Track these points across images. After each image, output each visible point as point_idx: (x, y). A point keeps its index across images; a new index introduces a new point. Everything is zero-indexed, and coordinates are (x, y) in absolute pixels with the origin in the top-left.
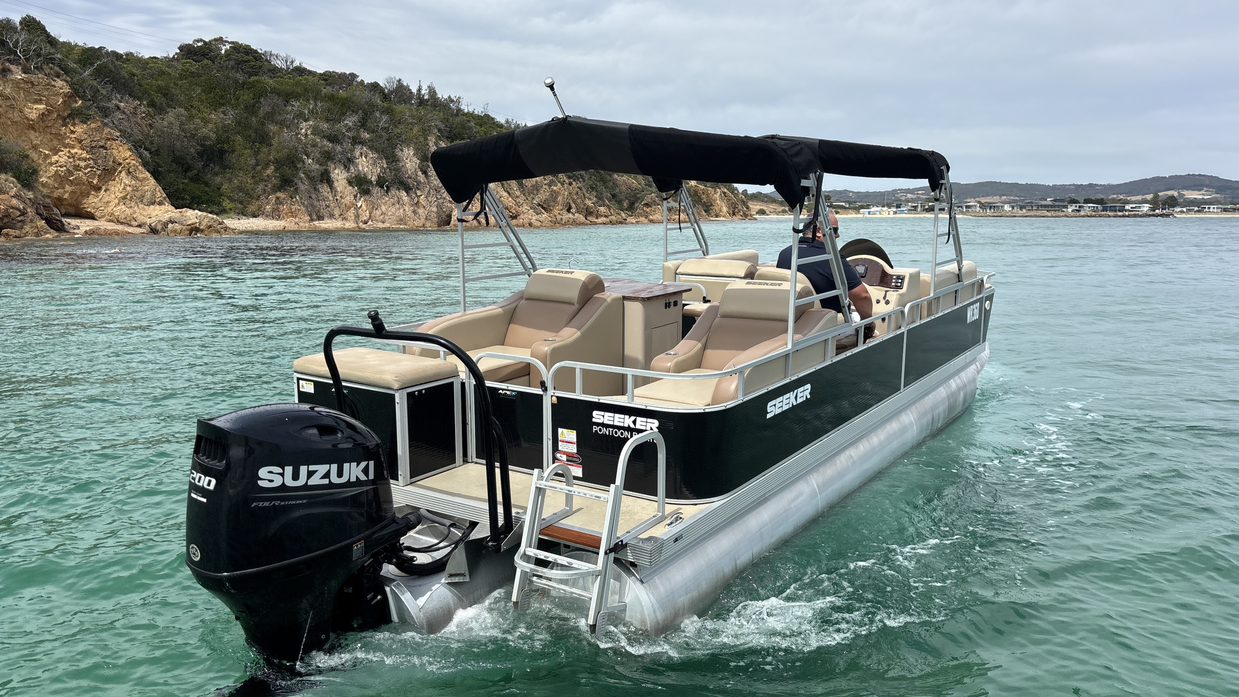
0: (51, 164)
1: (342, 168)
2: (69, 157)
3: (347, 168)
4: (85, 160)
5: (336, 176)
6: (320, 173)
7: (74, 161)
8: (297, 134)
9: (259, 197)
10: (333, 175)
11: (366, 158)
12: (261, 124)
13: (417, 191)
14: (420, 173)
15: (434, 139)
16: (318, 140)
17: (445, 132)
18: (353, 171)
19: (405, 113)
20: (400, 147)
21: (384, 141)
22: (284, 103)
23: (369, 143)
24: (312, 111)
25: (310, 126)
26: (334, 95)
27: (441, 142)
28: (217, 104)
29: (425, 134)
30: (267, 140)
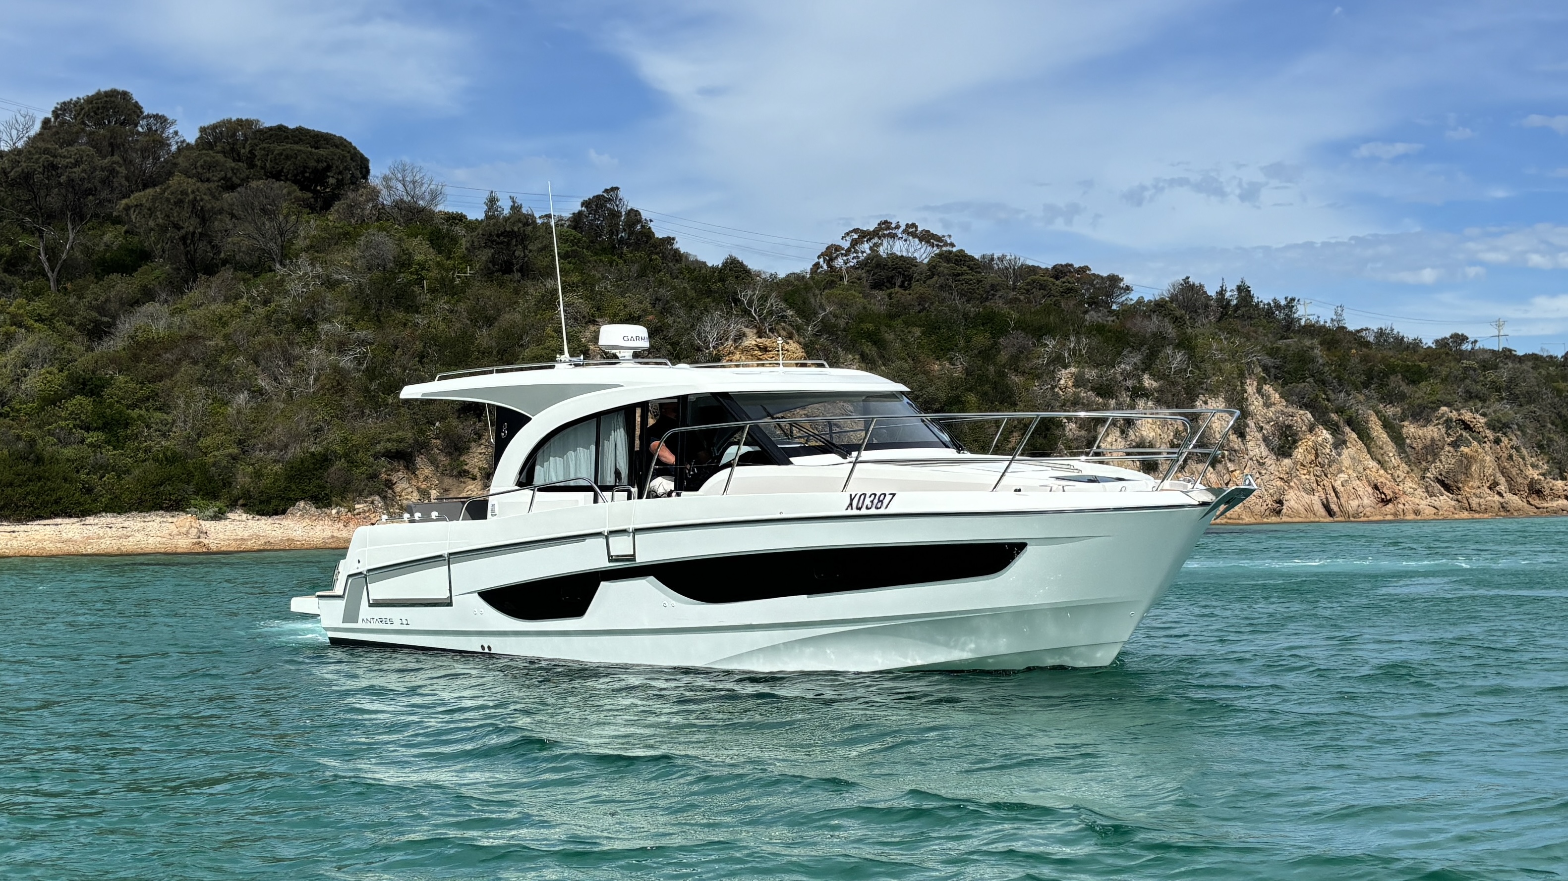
1: (1117, 434)
3: (1124, 434)
11: (1152, 417)
12: (1002, 375)
13: (1229, 465)
14: (1233, 437)
15: (1255, 383)
16: (1082, 394)
17: (1273, 371)
18: (1133, 437)
19: (1211, 346)
20: (1204, 399)
21: (1180, 391)
22: (1033, 343)
23: (1156, 395)
24: (1073, 353)
25: (1072, 374)
26: (1104, 326)
27: (1266, 387)
28: (942, 350)
29: (1242, 376)
30: (1010, 397)
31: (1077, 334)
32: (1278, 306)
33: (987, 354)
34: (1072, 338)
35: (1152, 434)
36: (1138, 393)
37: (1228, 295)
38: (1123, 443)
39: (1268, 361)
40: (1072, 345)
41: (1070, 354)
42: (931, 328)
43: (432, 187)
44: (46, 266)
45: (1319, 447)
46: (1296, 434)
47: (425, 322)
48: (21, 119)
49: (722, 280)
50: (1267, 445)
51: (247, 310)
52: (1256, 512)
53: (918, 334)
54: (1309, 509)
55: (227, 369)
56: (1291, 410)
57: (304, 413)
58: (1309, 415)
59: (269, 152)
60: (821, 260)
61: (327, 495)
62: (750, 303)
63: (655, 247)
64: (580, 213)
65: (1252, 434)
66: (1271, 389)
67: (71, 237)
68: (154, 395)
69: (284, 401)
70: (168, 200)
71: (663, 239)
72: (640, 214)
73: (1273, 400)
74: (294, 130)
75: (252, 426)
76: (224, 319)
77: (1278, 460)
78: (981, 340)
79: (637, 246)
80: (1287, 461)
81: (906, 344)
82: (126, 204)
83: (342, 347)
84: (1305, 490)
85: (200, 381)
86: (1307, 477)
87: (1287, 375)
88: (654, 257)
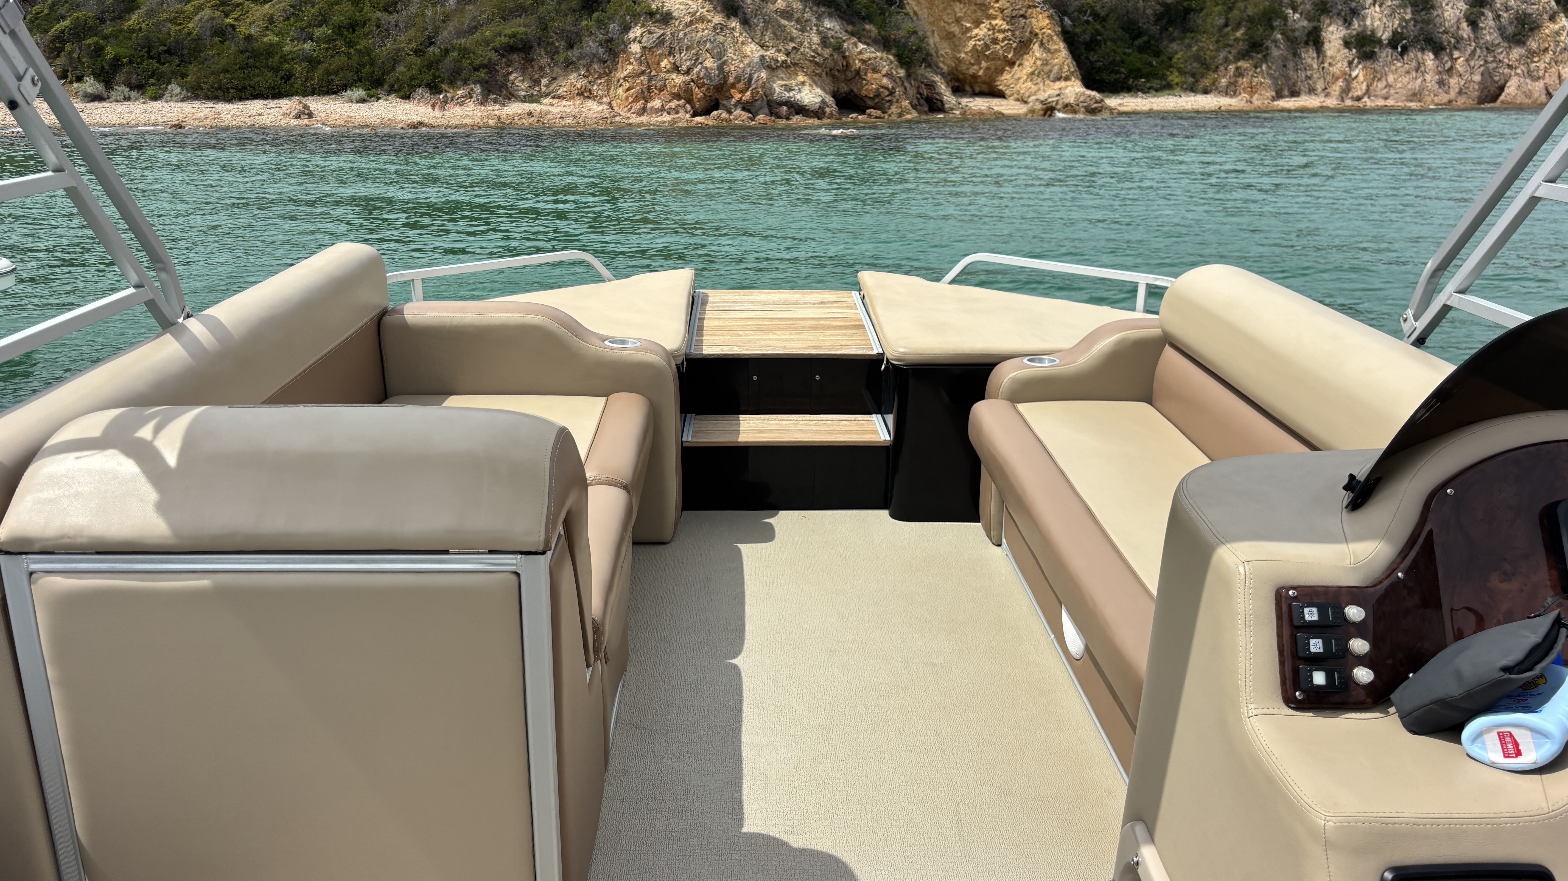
0: (971, 38)
1: (1340, 23)
2: (989, 30)
3: (1347, 23)
4: (1004, 31)
5: (1330, 35)
6: (1306, 31)
7: (994, 33)
9: (1217, 67)
10: (1324, 34)
13: (1454, 53)
14: (1465, 26)
35: (1377, 23)
38: (1344, 32)
46: (1535, 22)
50: (1501, 35)
61: (441, 82)
65: (1487, 22)
77: (1510, 48)
80: (1519, 49)
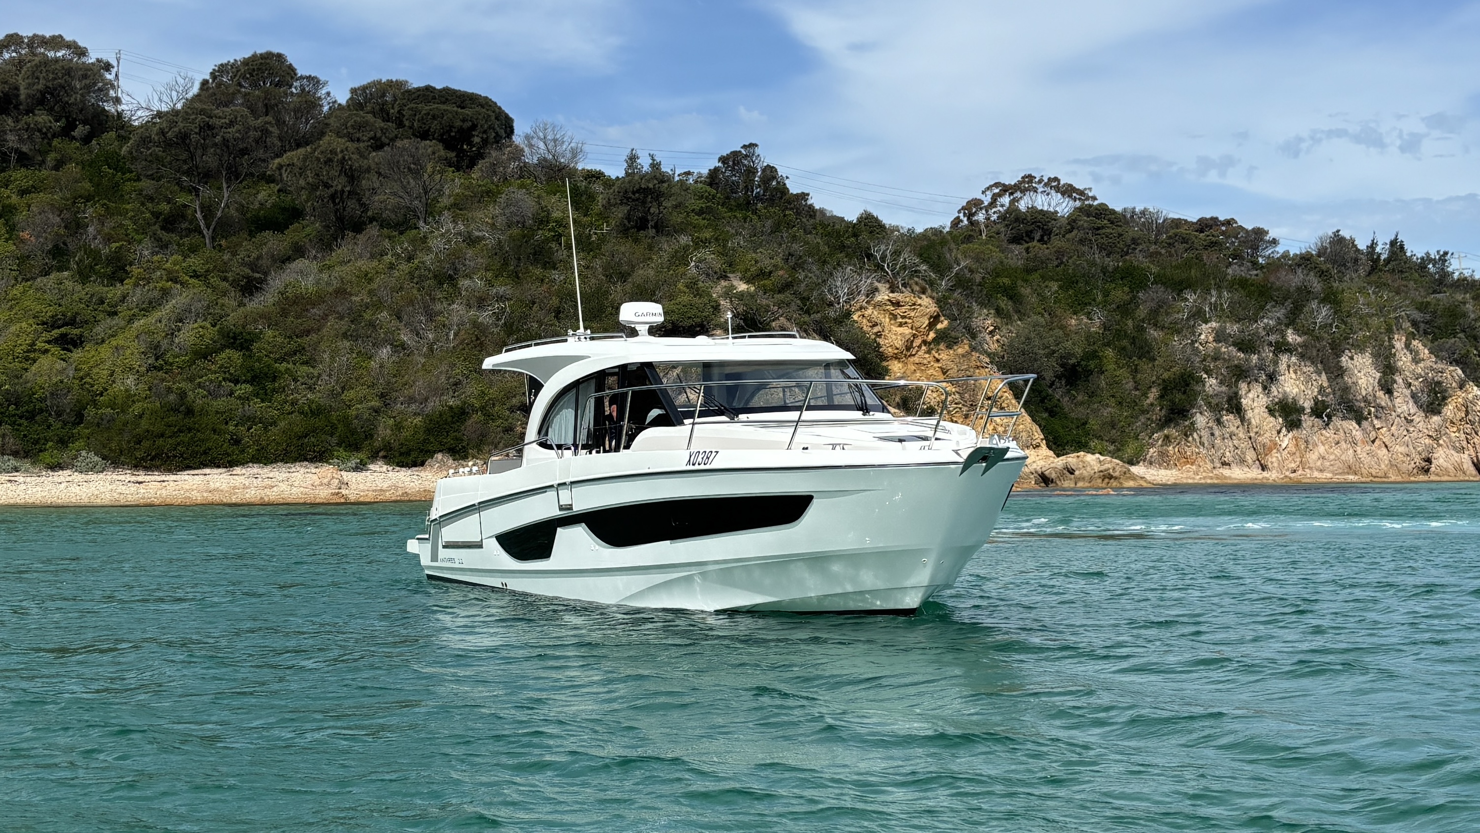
1: (1259, 389)
3: (1266, 389)
5: (1250, 402)
6: (1226, 398)
8: (1193, 342)
9: (1139, 435)
10: (1244, 401)
11: (1295, 372)
12: (1141, 329)
13: (1375, 422)
14: (1380, 394)
15: (1404, 339)
16: (1223, 350)
17: (1422, 326)
18: (1276, 393)
19: (1357, 300)
20: (1350, 354)
21: (1325, 346)
22: (1173, 298)
23: (1300, 350)
24: (1214, 307)
25: (1213, 329)
26: (1247, 280)
27: (1415, 343)
28: (1079, 304)
29: (1389, 331)
30: (1148, 352)
31: (1219, 288)
32: (1431, 260)
33: (1125, 309)
34: (1214, 292)
35: (1296, 390)
36: (1282, 348)
37: (1378, 249)
38: (1265, 399)
39: (1417, 315)
40: (1213, 299)
41: (1211, 309)
42: (1069, 283)
43: (572, 145)
44: (202, 224)
45: (1469, 404)
46: (1446, 391)
47: (562, 278)
48: (180, 81)
49: (855, 235)
50: (1415, 403)
51: (392, 266)
52: (1404, 470)
53: (1055, 288)
54: (1459, 468)
55: (372, 325)
56: (1440, 366)
57: (444, 368)
58: (1460, 372)
59: (416, 112)
60: (961, 215)
61: (464, 447)
62: (883, 259)
63: (790, 203)
64: (716, 170)
65: (1400, 390)
66: (1420, 345)
67: (226, 195)
68: (301, 350)
69: (425, 356)
70: (318, 159)
71: (797, 195)
72: (776, 170)
73: (1422, 356)
74: (440, 91)
75: (394, 380)
76: (369, 275)
77: (1426, 417)
78: (1120, 294)
79: (771, 201)
80: (1436, 419)
81: (1043, 299)
82: (279, 164)
83: (481, 303)
84: (1454, 448)
85: (345, 336)
86: (1457, 434)
87: (1436, 331)
88: (787, 212)
